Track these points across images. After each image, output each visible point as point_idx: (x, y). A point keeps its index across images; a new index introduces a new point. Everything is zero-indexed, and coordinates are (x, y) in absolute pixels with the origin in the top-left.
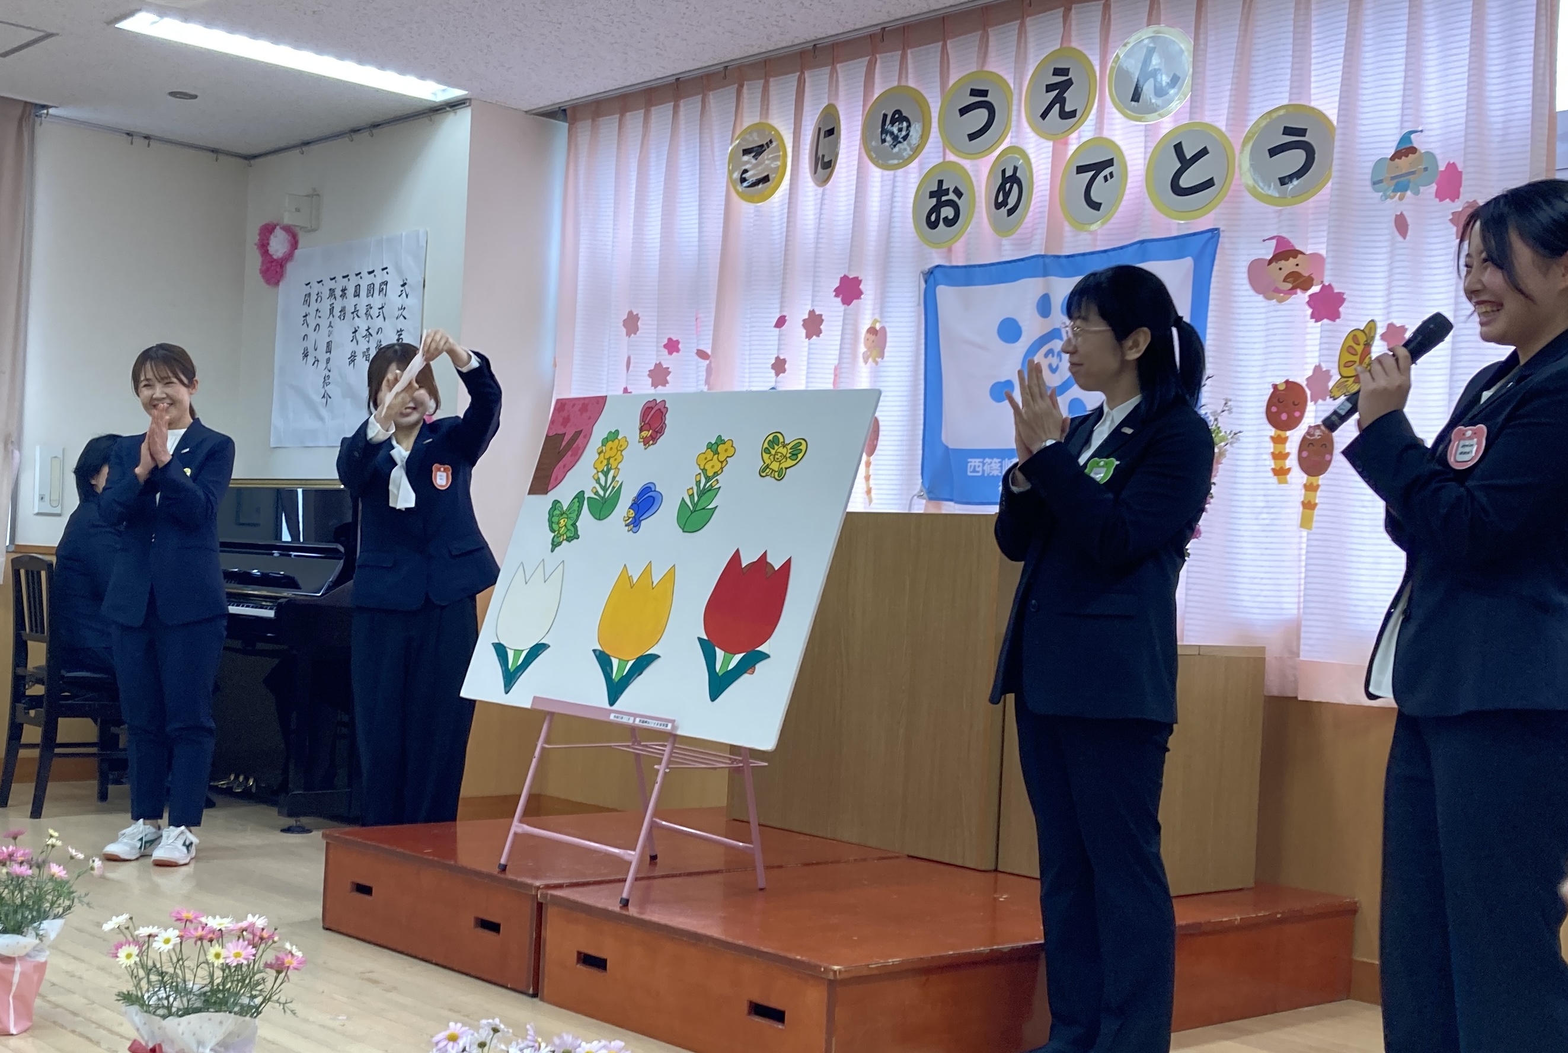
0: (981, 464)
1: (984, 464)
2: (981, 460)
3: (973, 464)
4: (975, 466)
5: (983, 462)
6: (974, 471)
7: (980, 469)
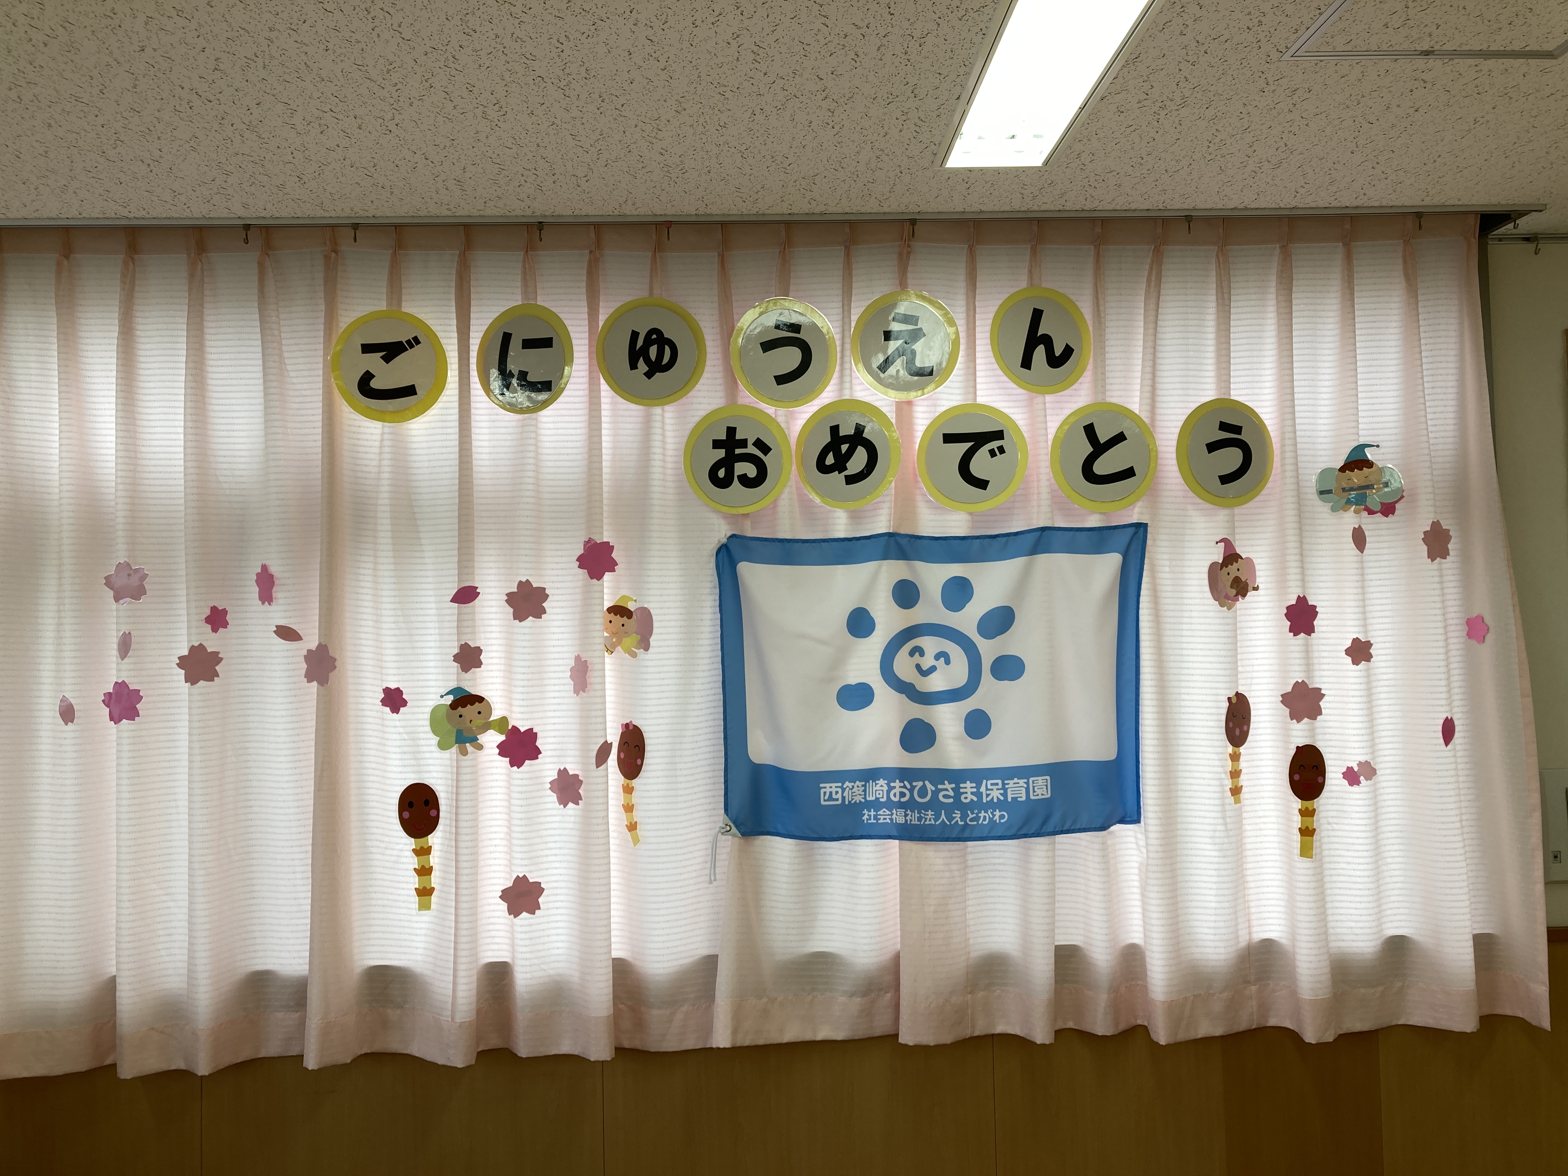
0: (840, 790)
1: (843, 790)
2: (840, 784)
3: (828, 790)
4: (831, 793)
5: (841, 787)
6: (831, 798)
7: (839, 796)
